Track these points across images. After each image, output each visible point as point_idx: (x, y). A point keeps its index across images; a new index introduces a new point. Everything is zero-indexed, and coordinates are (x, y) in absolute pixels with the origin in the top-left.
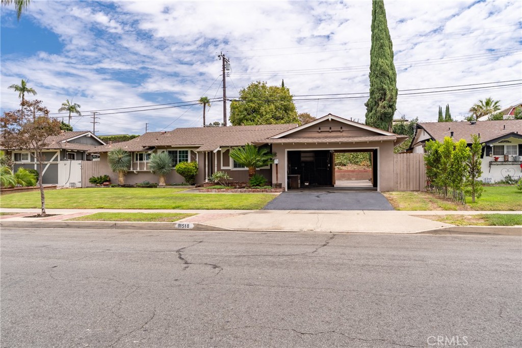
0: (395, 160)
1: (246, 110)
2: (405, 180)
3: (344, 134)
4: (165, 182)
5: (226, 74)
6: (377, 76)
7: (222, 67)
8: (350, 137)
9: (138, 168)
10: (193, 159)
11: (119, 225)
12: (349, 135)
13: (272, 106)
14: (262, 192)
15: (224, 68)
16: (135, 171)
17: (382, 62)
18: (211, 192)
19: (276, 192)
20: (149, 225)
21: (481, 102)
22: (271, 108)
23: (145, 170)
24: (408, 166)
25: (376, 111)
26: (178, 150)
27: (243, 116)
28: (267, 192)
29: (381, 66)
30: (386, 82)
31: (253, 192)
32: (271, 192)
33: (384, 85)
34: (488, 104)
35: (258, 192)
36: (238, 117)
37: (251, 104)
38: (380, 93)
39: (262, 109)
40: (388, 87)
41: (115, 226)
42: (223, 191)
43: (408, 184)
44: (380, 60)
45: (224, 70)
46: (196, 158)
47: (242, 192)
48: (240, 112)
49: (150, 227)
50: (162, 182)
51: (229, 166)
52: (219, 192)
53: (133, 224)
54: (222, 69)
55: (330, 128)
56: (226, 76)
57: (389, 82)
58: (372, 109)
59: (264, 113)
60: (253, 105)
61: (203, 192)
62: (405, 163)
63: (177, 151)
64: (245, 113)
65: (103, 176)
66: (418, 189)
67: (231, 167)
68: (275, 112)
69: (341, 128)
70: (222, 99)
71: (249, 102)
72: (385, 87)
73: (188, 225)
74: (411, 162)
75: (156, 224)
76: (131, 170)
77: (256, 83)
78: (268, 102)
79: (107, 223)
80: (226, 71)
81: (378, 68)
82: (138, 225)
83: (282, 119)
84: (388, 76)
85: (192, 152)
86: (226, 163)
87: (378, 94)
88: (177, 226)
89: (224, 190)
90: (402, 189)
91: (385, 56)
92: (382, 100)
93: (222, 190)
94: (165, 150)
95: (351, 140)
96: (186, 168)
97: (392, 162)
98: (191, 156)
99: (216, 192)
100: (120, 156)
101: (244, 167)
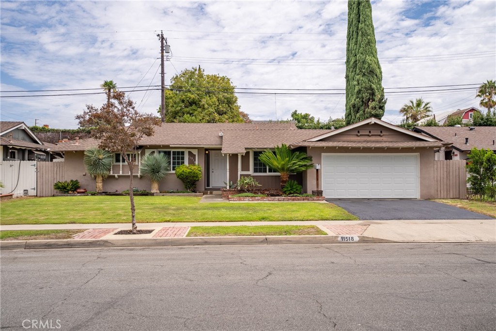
0: (435, 166)
1: (183, 101)
2: (445, 187)
3: (384, 138)
4: (159, 189)
5: (165, 57)
6: (364, 75)
7: (161, 49)
8: (392, 142)
9: (121, 172)
10: (192, 162)
11: (270, 240)
12: (389, 139)
13: (215, 99)
14: (303, 200)
15: (162, 50)
16: (116, 175)
17: (371, 60)
18: (244, 200)
19: (318, 200)
20: (308, 239)
21: (412, 102)
22: (213, 100)
24: (448, 173)
25: (364, 111)
26: (172, 150)
27: (179, 108)
28: (308, 200)
29: (369, 65)
30: (374, 81)
31: (293, 200)
32: (313, 200)
33: (373, 85)
34: (418, 105)
35: (298, 200)
36: (173, 109)
37: (189, 94)
38: (368, 93)
39: (204, 101)
40: (376, 86)
41: (266, 241)
42: (258, 200)
43: (448, 191)
44: (368, 57)
45: (162, 52)
46: (195, 160)
47: (280, 200)
48: (175, 103)
49: (309, 241)
50: (155, 189)
51: (249, 171)
53: (287, 238)
54: (161, 52)
55: (370, 132)
56: (165, 59)
57: (377, 81)
58: (359, 109)
59: (206, 106)
60: (193, 96)
61: (234, 201)
62: (445, 169)
63: (170, 152)
64: (183, 105)
65: (69, 181)
66: (457, 197)
67: (251, 172)
68: (218, 106)
69: (381, 132)
70: (160, 88)
71: (186, 92)
72: (374, 86)
73: (352, 238)
74: (451, 169)
75: (315, 237)
76: (111, 173)
77: (193, 70)
78: (208, 93)
79: (256, 239)
80: (165, 54)
81: (366, 66)
82: (295, 240)
83: (225, 113)
84: (376, 75)
85: (190, 153)
86: (245, 167)
87: (366, 94)
88: (339, 239)
89: (259, 198)
90: (442, 196)
91: (372, 53)
92: (371, 100)
93: (257, 198)
94: (155, 150)
95: (391, 145)
96: (191, 172)
97: (432, 169)
98: (189, 158)
99: (249, 200)
100: (101, 157)
101: (266, 172)
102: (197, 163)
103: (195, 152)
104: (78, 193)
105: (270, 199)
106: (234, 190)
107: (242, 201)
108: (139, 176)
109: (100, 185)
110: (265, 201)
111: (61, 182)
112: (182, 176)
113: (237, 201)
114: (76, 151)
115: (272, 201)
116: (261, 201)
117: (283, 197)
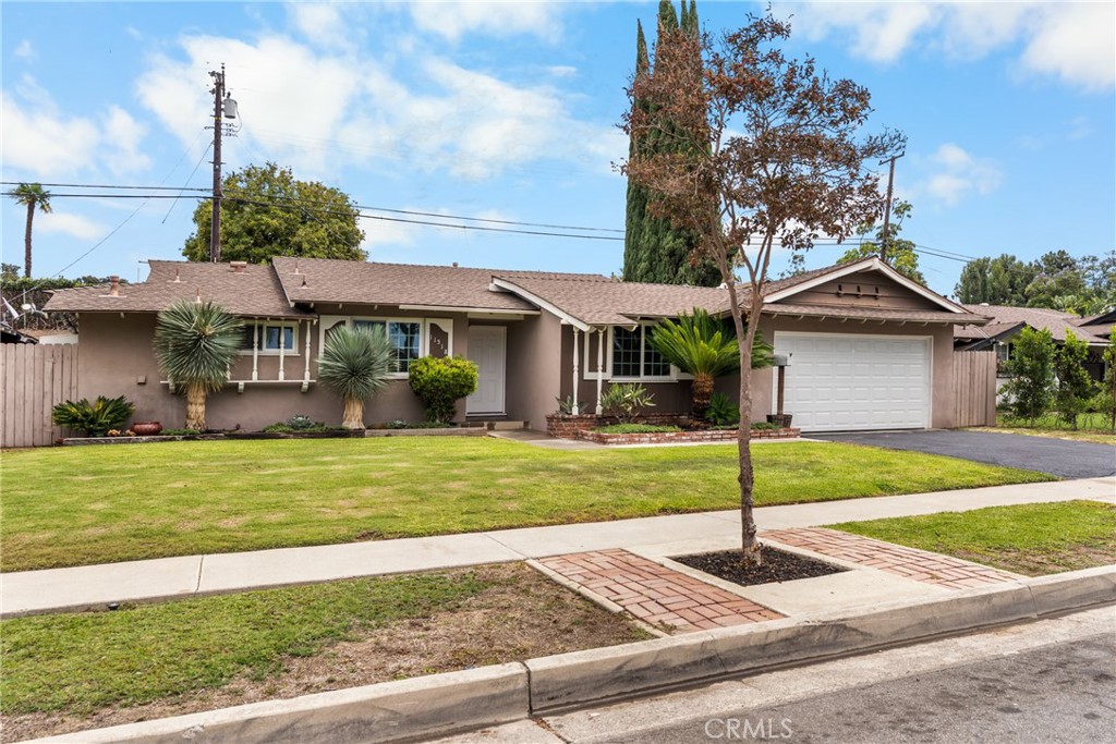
0: (955, 363)
2: (967, 403)
3: (881, 304)
4: (365, 420)
9: (255, 374)
10: (438, 350)
14: (760, 437)
16: (241, 383)
23: (281, 379)
26: (388, 320)
28: (769, 437)
32: (779, 437)
43: (971, 413)
46: (446, 347)
47: (715, 439)
50: (354, 419)
51: (605, 371)
52: (659, 441)
55: (859, 289)
61: (618, 443)
62: (968, 369)
65: (93, 400)
66: (983, 423)
67: (609, 374)
69: (877, 290)
76: (228, 379)
85: (435, 330)
89: (672, 435)
93: (667, 435)
94: (348, 319)
96: (459, 375)
97: (950, 368)
98: (431, 341)
99: (651, 441)
100: (209, 330)
101: (638, 374)
102: (450, 353)
103: (447, 326)
104: (139, 433)
105: (695, 437)
106: (591, 418)
107: (635, 442)
108: (305, 386)
109: (197, 409)
110: (684, 441)
111: (74, 401)
112: (436, 384)
113: (624, 443)
114: (127, 313)
115: (700, 440)
116: (677, 441)
117: (721, 432)
